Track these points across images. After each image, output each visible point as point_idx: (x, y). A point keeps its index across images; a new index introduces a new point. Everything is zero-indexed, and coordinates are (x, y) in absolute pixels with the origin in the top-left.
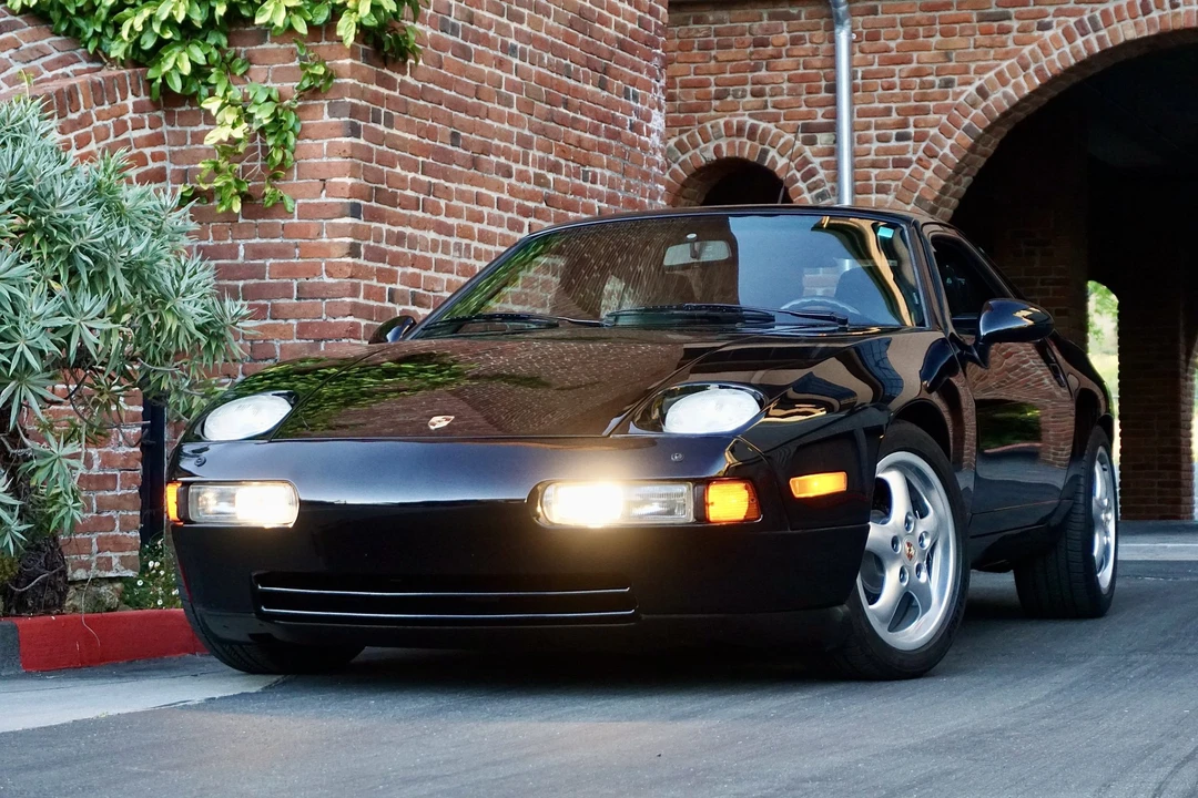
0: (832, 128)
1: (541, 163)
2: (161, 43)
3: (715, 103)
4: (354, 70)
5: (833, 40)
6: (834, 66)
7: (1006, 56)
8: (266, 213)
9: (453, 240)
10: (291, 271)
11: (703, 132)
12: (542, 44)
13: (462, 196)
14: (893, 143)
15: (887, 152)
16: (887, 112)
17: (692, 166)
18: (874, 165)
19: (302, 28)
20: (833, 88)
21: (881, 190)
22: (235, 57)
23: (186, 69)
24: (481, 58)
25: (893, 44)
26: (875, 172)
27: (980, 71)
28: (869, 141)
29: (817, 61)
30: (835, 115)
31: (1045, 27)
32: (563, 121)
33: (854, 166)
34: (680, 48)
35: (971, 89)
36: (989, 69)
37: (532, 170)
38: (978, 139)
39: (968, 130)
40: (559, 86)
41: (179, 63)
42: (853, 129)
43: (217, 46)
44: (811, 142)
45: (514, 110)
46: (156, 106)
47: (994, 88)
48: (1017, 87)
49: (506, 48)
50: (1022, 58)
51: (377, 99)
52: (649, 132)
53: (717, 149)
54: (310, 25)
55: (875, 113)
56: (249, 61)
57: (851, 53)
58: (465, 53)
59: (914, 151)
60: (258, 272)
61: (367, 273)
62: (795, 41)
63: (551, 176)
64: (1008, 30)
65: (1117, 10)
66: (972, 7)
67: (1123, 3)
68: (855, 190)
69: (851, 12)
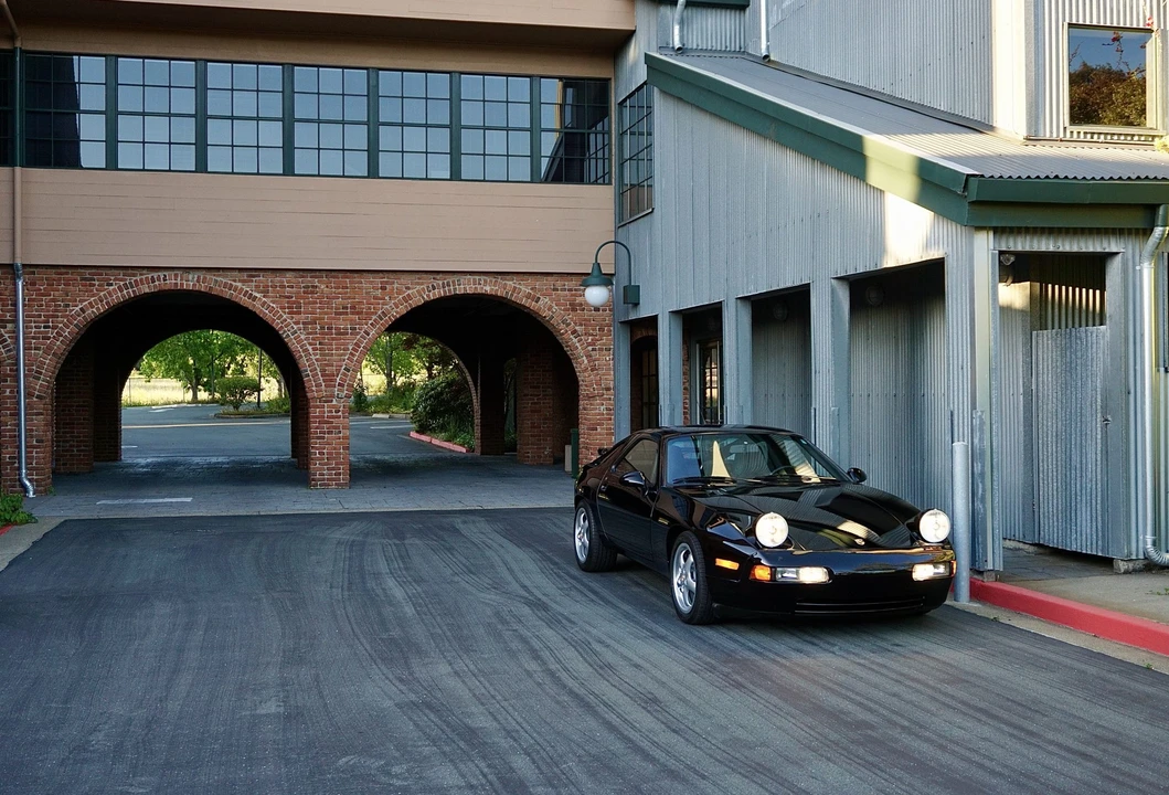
0: (15, 321)
5: (15, 284)
6: (16, 295)
7: (93, 296)
14: (42, 329)
15: (39, 333)
16: (40, 316)
18: (33, 338)
20: (15, 304)
21: (38, 348)
25: (42, 287)
26: (35, 341)
27: (81, 301)
28: (32, 328)
30: (16, 316)
31: (110, 285)
33: (25, 338)
35: (77, 308)
36: (85, 300)
38: (81, 329)
39: (76, 325)
42: (24, 322)
44: (4, 327)
47: (88, 309)
48: (98, 309)
50: (100, 297)
55: (33, 316)
57: (23, 290)
59: (52, 333)
64: (94, 285)
65: (141, 280)
66: (79, 274)
67: (144, 277)
68: (25, 349)
69: (24, 273)
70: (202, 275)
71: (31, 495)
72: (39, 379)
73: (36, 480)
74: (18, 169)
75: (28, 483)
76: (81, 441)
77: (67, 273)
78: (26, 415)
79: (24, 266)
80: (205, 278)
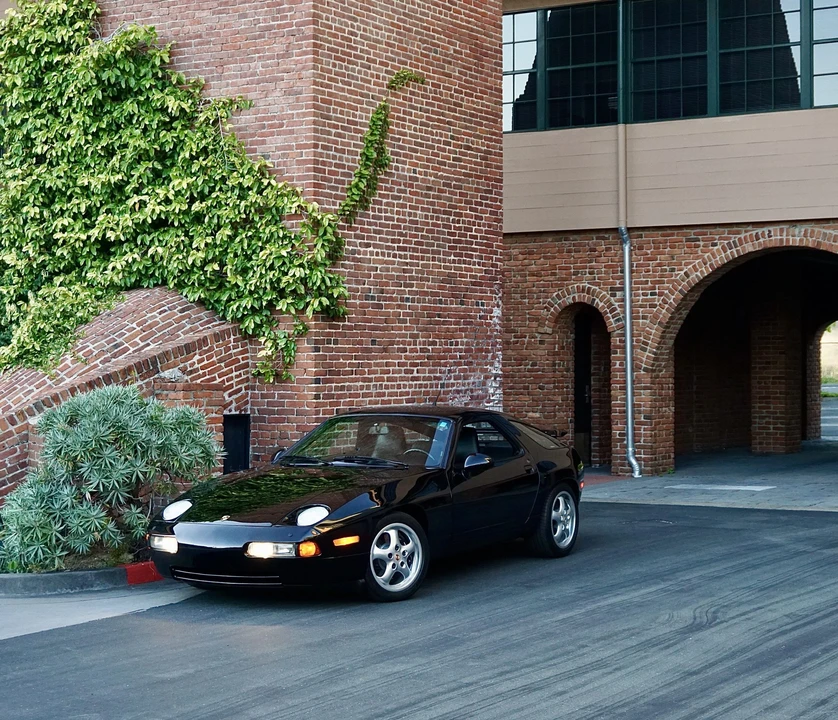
0: (622, 289)
1: (424, 343)
2: (243, 315)
3: (573, 277)
4: (316, 326)
5: (623, 250)
6: (623, 261)
7: (698, 258)
8: (285, 382)
9: (372, 384)
10: (294, 404)
11: (568, 290)
12: (426, 293)
13: (377, 365)
14: (649, 297)
15: (646, 300)
16: (646, 283)
17: (563, 305)
18: (641, 306)
19: (293, 312)
20: (623, 271)
21: (644, 318)
22: (274, 319)
23: (252, 326)
24: (387, 306)
25: (649, 252)
26: (642, 309)
27: (687, 264)
28: (639, 296)
29: (616, 259)
30: (623, 283)
31: (715, 245)
32: (438, 323)
33: (631, 307)
34: (558, 251)
35: (682, 273)
36: (690, 263)
37: (418, 347)
38: (685, 296)
39: (681, 291)
40: (435, 309)
41: (250, 324)
42: (631, 289)
43: (266, 316)
44: (614, 295)
45: (408, 324)
46: (245, 338)
47: (692, 273)
48: (702, 272)
49: (402, 300)
50: (704, 259)
51: (329, 334)
52: (491, 318)
53: (574, 298)
54: (296, 310)
55: (641, 283)
56: (278, 321)
57: (631, 255)
58: (380, 306)
59: (658, 300)
60: (282, 404)
61: (324, 405)
62: (608, 249)
63: (430, 348)
64: (699, 246)
65: (745, 238)
66: (683, 235)
67: (748, 234)
68: (632, 318)
69: (630, 237)
70: (809, 227)
71: (637, 475)
72: (645, 350)
73: (644, 460)
74: (621, 126)
75: (634, 462)
76: (778, 418)
77: (672, 235)
78: (633, 389)
79: (629, 229)
80: (813, 232)
